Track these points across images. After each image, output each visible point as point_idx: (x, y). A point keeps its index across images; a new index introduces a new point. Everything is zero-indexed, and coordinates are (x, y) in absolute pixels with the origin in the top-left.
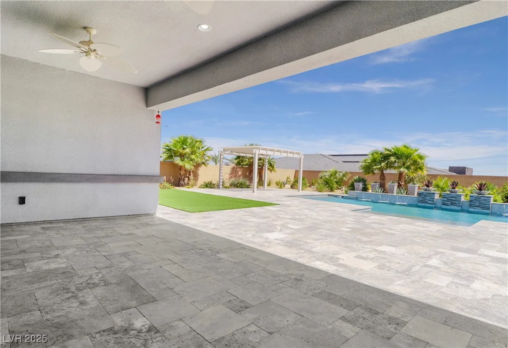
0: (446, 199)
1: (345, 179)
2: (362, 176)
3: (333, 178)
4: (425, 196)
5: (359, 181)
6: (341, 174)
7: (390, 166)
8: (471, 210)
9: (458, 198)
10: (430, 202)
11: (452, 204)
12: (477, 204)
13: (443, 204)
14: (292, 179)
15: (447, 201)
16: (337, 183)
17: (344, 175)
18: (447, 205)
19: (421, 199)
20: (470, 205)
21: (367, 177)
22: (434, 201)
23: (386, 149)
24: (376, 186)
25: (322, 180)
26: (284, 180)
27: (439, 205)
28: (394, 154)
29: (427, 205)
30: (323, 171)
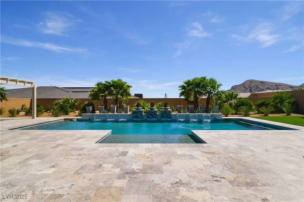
0: (149, 114)
1: (76, 104)
2: (90, 102)
3: (67, 104)
4: (137, 113)
5: (89, 105)
6: (73, 101)
7: (110, 94)
8: (162, 119)
9: (156, 113)
10: (140, 117)
11: (153, 117)
12: (165, 115)
13: (148, 117)
14: (28, 106)
15: (150, 115)
16: (70, 107)
17: (75, 101)
18: (150, 118)
19: (135, 115)
20: (162, 116)
21: (95, 102)
22: (142, 116)
23: (107, 82)
24: (103, 108)
25: (57, 106)
26: (19, 107)
27: (145, 118)
28: (112, 86)
29: (139, 119)
30: (58, 99)
